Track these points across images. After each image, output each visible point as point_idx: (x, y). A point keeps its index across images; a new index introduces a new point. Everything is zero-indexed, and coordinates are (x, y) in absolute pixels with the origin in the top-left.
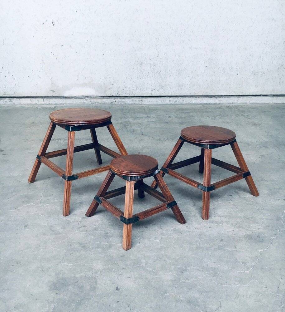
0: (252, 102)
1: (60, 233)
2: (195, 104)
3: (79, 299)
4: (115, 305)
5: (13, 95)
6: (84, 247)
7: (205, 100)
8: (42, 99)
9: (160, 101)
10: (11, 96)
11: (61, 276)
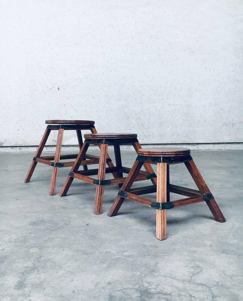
3: (53, 229)
5: (22, 144)
6: (64, 208)
11: (41, 219)
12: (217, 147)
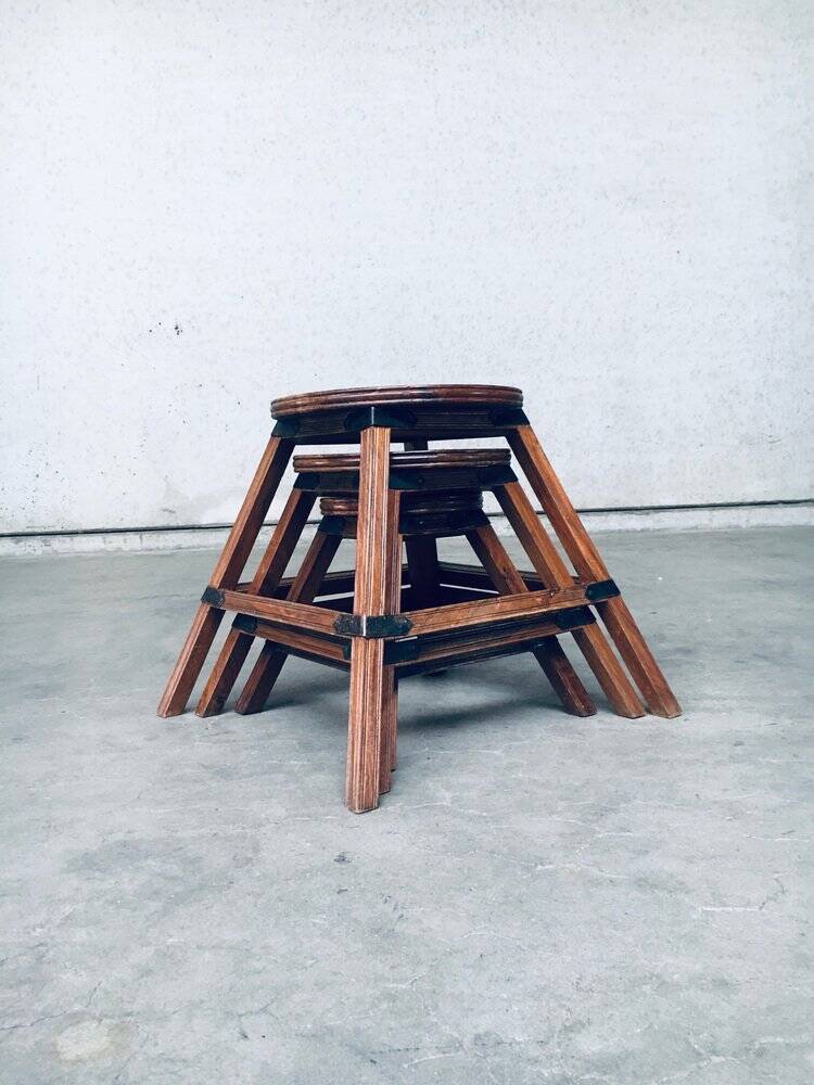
3: (179, 889)
4: (329, 899)
5: (54, 526)
7: (615, 522)
12: (721, 519)
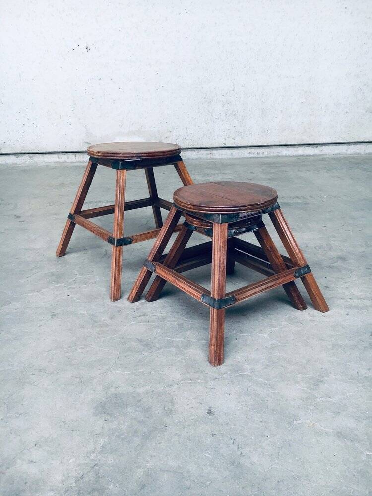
0: (367, 151)
1: (107, 326)
2: (286, 156)
3: (145, 430)
4: (209, 440)
5: (34, 150)
6: (148, 345)
7: (301, 151)
8: (74, 156)
9: (236, 153)
10: (31, 152)
11: (112, 391)
12: (352, 150)
